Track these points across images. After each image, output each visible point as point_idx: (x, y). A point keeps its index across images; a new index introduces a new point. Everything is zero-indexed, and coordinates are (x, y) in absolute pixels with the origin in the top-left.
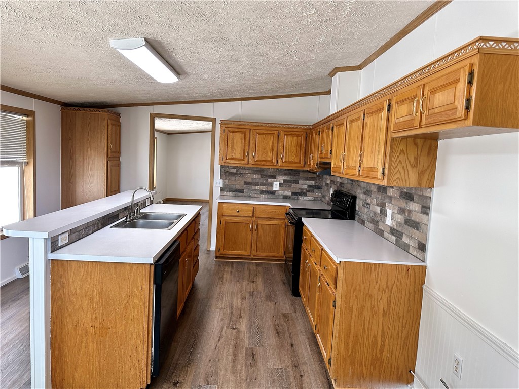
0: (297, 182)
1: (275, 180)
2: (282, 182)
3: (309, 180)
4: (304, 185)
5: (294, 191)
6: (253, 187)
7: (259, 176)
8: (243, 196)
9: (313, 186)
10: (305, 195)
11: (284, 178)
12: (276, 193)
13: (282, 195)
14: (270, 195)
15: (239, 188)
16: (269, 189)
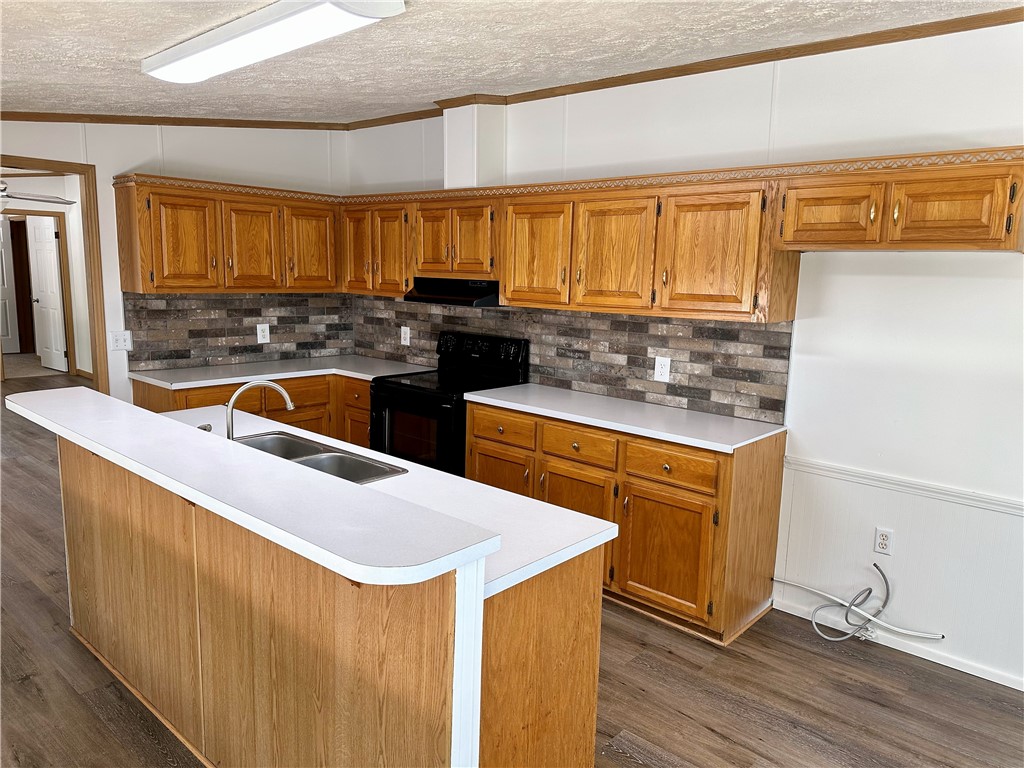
0: (305, 320)
1: (260, 319)
2: (276, 323)
3: (329, 314)
4: (319, 324)
5: (302, 340)
6: (211, 341)
7: (224, 314)
8: (188, 367)
9: (337, 325)
10: (323, 346)
11: (278, 314)
12: (265, 348)
13: (277, 351)
14: (252, 355)
15: (178, 347)
16: (249, 341)
